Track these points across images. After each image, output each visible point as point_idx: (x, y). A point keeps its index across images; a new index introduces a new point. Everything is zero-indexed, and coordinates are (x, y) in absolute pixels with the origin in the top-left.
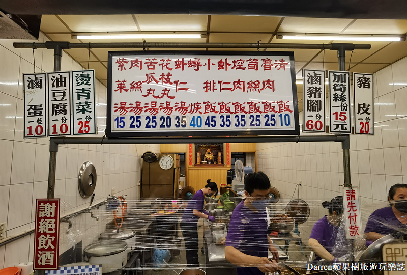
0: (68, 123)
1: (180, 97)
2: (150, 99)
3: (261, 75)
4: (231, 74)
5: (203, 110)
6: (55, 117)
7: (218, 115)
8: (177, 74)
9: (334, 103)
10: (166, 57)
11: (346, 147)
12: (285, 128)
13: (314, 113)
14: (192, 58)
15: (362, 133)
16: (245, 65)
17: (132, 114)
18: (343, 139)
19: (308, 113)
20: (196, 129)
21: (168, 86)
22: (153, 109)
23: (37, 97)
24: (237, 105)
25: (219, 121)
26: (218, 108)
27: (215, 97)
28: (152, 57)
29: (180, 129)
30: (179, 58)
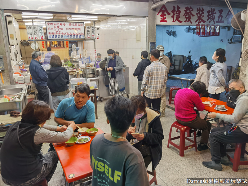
0: (38, 36)
1: (62, 31)
2: (55, 32)
3: (78, 27)
4: (72, 27)
5: (66, 34)
6: (35, 35)
7: (70, 35)
8: (60, 26)
9: (92, 33)
10: (58, 23)
11: (95, 42)
12: (83, 38)
13: (88, 35)
14: (63, 23)
15: (98, 39)
16: (75, 25)
17: (52, 35)
18: (94, 40)
19: (87, 35)
20: (65, 38)
21: (59, 29)
22: (56, 34)
23: (30, 31)
24: (73, 33)
25: (70, 36)
26: (69, 34)
27: (69, 31)
28: (55, 22)
29: (62, 38)
30: (61, 23)
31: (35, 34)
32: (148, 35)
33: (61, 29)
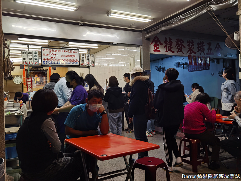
0: (32, 62)
1: (56, 58)
2: (50, 58)
3: (73, 54)
4: (67, 53)
5: (61, 61)
6: (29, 61)
8: (56, 53)
9: (87, 60)
10: (53, 49)
11: (89, 69)
12: (77, 65)
13: (83, 62)
14: (59, 50)
15: (92, 66)
16: (70, 52)
17: (47, 61)
18: (89, 67)
19: (82, 62)
20: (60, 64)
21: (54, 55)
22: (51, 60)
23: (25, 56)
24: (68, 60)
25: (64, 63)
26: (64, 60)
27: (64, 58)
28: (50, 49)
29: (57, 64)
30: (56, 49)
31: (30, 59)
33: (56, 55)
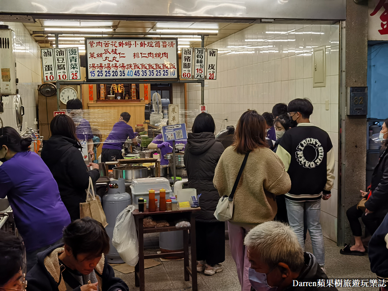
0: (66, 74)
1: (121, 61)
2: (107, 62)
3: (161, 50)
4: (146, 50)
5: (133, 67)
6: (59, 71)
7: (141, 70)
8: (120, 49)
9: (196, 64)
10: (114, 41)
11: (203, 86)
12: (172, 77)
13: (187, 69)
14: (127, 41)
15: (210, 79)
16: (154, 44)
17: (98, 69)
18: (202, 82)
19: (183, 69)
20: (130, 77)
21: (115, 55)
22: (109, 67)
23: (49, 61)
24: (150, 65)
25: (141, 73)
26: (140, 67)
27: (139, 61)
28: (107, 41)
29: (122, 77)
30: (121, 41)
31: (60, 67)
32: (344, 69)
33: (121, 55)
